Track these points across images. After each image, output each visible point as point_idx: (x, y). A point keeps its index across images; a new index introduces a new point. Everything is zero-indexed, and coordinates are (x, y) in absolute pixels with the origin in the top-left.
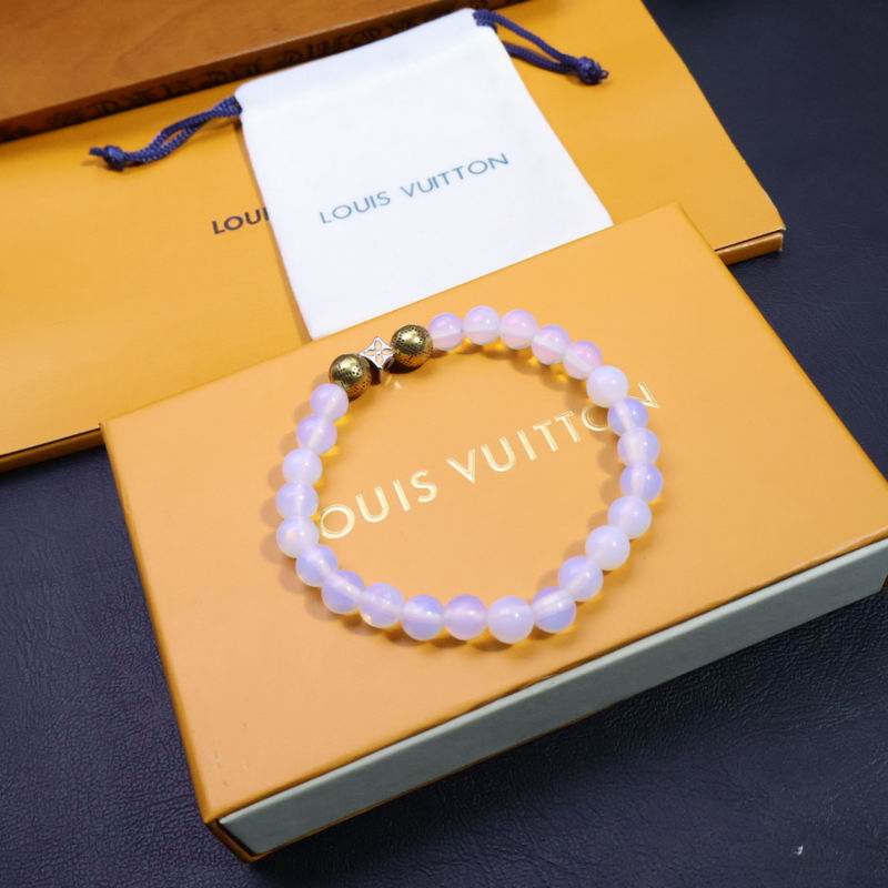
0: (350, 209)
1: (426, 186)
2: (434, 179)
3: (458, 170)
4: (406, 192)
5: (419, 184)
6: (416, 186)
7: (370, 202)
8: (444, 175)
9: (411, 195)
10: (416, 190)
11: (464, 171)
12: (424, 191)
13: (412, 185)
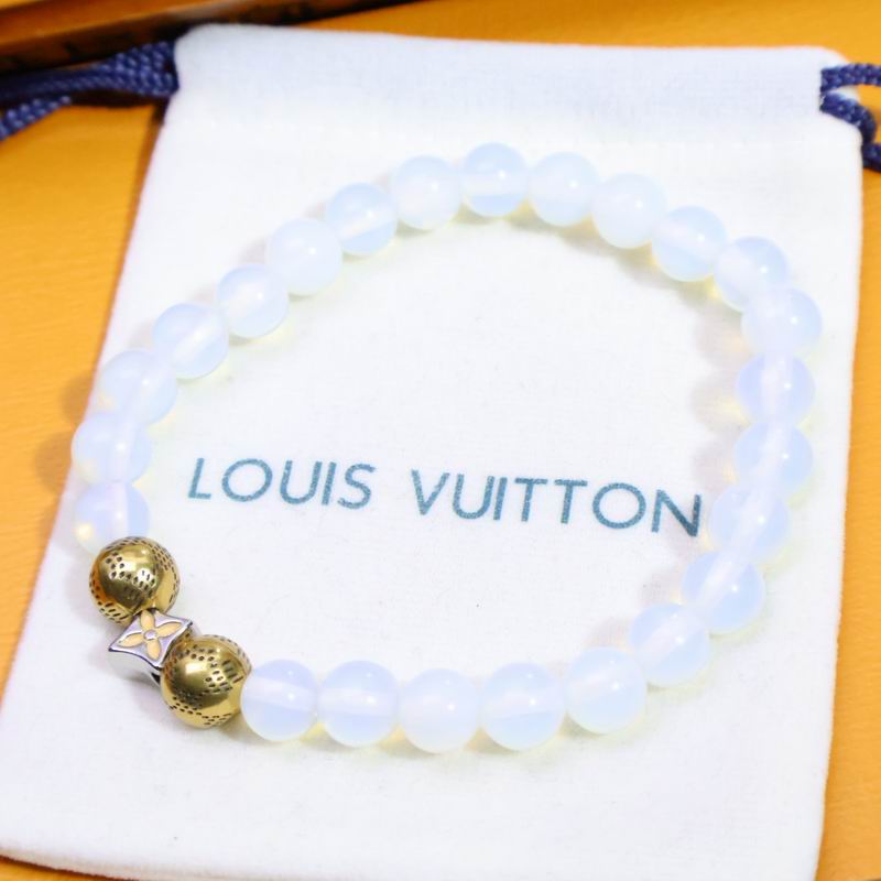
0: (269, 475)
1: (472, 499)
2: (503, 481)
3: (570, 486)
4: (419, 490)
5: (460, 479)
6: (451, 484)
7: (323, 479)
8: (529, 483)
9: (424, 507)
10: (444, 502)
11: (583, 498)
12: (459, 512)
13: (445, 477)
